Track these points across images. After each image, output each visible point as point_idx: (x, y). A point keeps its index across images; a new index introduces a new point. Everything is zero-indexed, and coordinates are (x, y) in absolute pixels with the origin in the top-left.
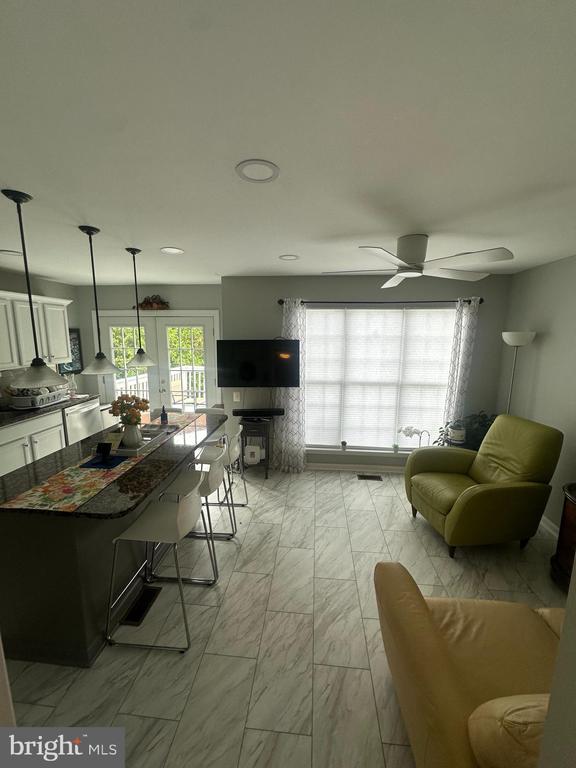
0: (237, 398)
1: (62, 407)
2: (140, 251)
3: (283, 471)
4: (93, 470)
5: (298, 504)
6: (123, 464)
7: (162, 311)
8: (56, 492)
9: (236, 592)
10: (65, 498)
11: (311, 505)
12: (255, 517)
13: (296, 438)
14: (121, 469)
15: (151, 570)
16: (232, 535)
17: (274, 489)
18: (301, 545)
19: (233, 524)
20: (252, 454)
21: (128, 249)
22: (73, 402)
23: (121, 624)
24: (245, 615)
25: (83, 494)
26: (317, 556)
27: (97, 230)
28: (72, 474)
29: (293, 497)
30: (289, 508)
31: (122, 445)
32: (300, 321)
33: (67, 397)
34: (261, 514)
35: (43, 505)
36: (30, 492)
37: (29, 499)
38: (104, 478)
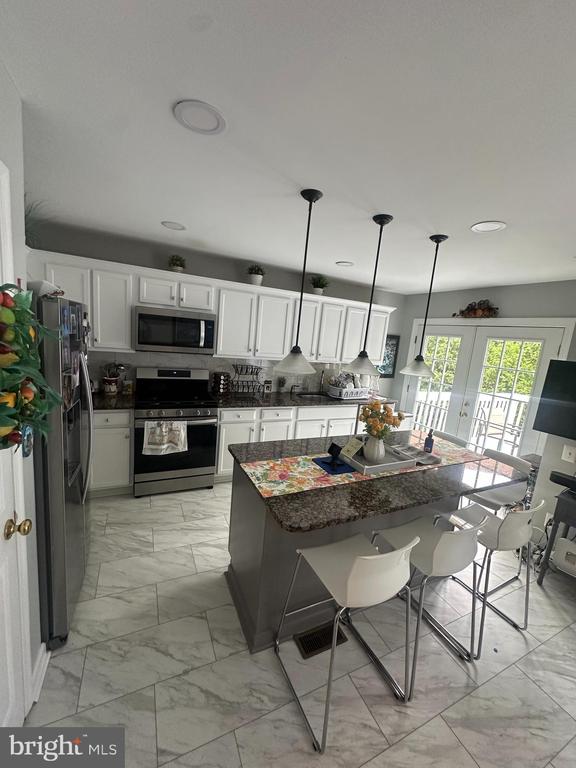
1: (360, 403)
2: (446, 237)
4: (318, 467)
6: (344, 475)
8: (275, 475)
9: (425, 753)
10: (274, 482)
12: (526, 660)
14: (338, 479)
16: (468, 655)
21: (432, 238)
23: (294, 639)
25: (287, 486)
27: (390, 218)
28: (301, 463)
33: (368, 396)
34: (544, 667)
35: (258, 479)
36: (265, 462)
37: (259, 468)
38: (317, 480)
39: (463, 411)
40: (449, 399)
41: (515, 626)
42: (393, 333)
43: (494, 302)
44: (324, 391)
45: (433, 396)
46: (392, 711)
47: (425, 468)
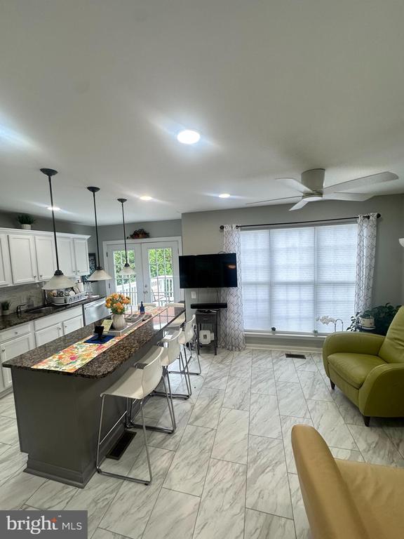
0: (194, 296)
1: (83, 303)
2: (126, 200)
3: (228, 349)
4: (91, 344)
5: (239, 375)
6: (110, 340)
7: (145, 239)
8: (66, 358)
9: (189, 440)
10: (70, 363)
11: (248, 376)
12: (205, 383)
13: (236, 325)
14: (109, 344)
15: (130, 419)
16: (188, 396)
17: (221, 363)
18: (240, 407)
19: (189, 388)
20: (205, 337)
21: (119, 200)
22: (89, 300)
23: (107, 457)
24: (194, 460)
25: (82, 360)
26: (251, 417)
27: (98, 189)
28: (78, 347)
29: (234, 369)
30: (231, 377)
31: (112, 328)
32: (236, 240)
33: (86, 297)
34: (210, 381)
35: (56, 367)
36: (51, 358)
37: (49, 363)
38: (97, 350)
39: (145, 291)
40: (135, 286)
41: (197, 374)
42: (92, 252)
43: (146, 230)
44: (49, 304)
45: (126, 286)
46: (171, 440)
47: (147, 321)
